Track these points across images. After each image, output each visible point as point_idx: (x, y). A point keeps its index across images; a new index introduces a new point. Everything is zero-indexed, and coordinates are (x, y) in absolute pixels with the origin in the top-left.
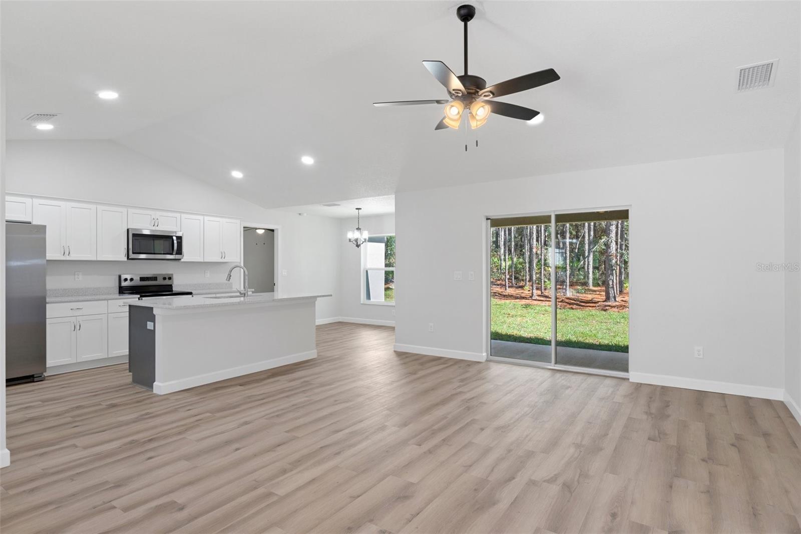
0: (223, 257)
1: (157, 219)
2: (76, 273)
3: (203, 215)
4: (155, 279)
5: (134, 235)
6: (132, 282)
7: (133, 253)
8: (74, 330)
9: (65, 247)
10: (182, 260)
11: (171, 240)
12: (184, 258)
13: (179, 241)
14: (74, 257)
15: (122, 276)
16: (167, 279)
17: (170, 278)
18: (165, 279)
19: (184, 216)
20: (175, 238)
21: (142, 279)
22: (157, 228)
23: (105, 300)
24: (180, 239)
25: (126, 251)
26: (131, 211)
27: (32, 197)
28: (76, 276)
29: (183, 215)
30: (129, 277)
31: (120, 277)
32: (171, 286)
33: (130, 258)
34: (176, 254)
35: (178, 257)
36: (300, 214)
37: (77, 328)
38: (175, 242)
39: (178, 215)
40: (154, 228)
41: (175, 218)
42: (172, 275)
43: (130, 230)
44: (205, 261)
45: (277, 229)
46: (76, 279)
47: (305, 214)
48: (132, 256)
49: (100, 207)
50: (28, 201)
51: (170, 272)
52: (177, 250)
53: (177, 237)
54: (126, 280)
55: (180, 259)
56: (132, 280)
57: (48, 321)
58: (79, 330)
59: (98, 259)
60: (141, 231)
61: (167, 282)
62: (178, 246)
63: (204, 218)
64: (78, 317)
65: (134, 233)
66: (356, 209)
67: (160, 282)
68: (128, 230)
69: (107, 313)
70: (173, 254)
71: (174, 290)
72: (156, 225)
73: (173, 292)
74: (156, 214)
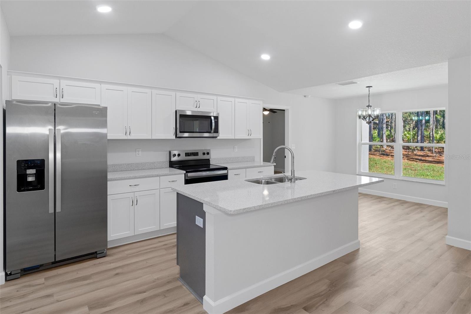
0: (250, 134)
1: (199, 101)
2: (137, 150)
3: (234, 97)
4: (196, 154)
5: (181, 116)
6: (180, 157)
7: (180, 132)
8: (132, 205)
9: (127, 127)
10: (218, 138)
11: (210, 119)
12: (220, 135)
13: (216, 120)
14: (133, 137)
15: (171, 151)
16: (206, 154)
17: (208, 154)
18: (204, 154)
19: (220, 98)
20: (213, 118)
21: (187, 154)
22: (199, 110)
23: (157, 176)
24: (216, 118)
25: (175, 130)
26: (179, 94)
27: (101, 82)
28: (137, 153)
29: (218, 97)
30: (176, 153)
31: (170, 152)
32: (208, 160)
33: (178, 136)
34: (214, 132)
35: (215, 135)
36: (305, 96)
37: (134, 202)
38: (213, 121)
39: (215, 98)
40: (196, 110)
41: (213, 100)
42: (210, 150)
43: (178, 111)
44: (236, 138)
45: (287, 109)
46: (137, 155)
47: (310, 96)
48: (179, 135)
49: (155, 91)
50: (97, 86)
51: (208, 148)
52: (215, 129)
53: (214, 117)
54: (175, 155)
55: (216, 137)
56: (179, 155)
57: (109, 198)
58: (136, 205)
59: (153, 138)
60: (186, 113)
61: (206, 157)
62: (215, 125)
63: (235, 99)
64: (135, 192)
65: (181, 114)
66: (367, 87)
67: (201, 157)
68: (176, 111)
69: (159, 188)
70: (212, 132)
71: (211, 164)
72: (198, 106)
73: (211, 165)
74: (198, 97)
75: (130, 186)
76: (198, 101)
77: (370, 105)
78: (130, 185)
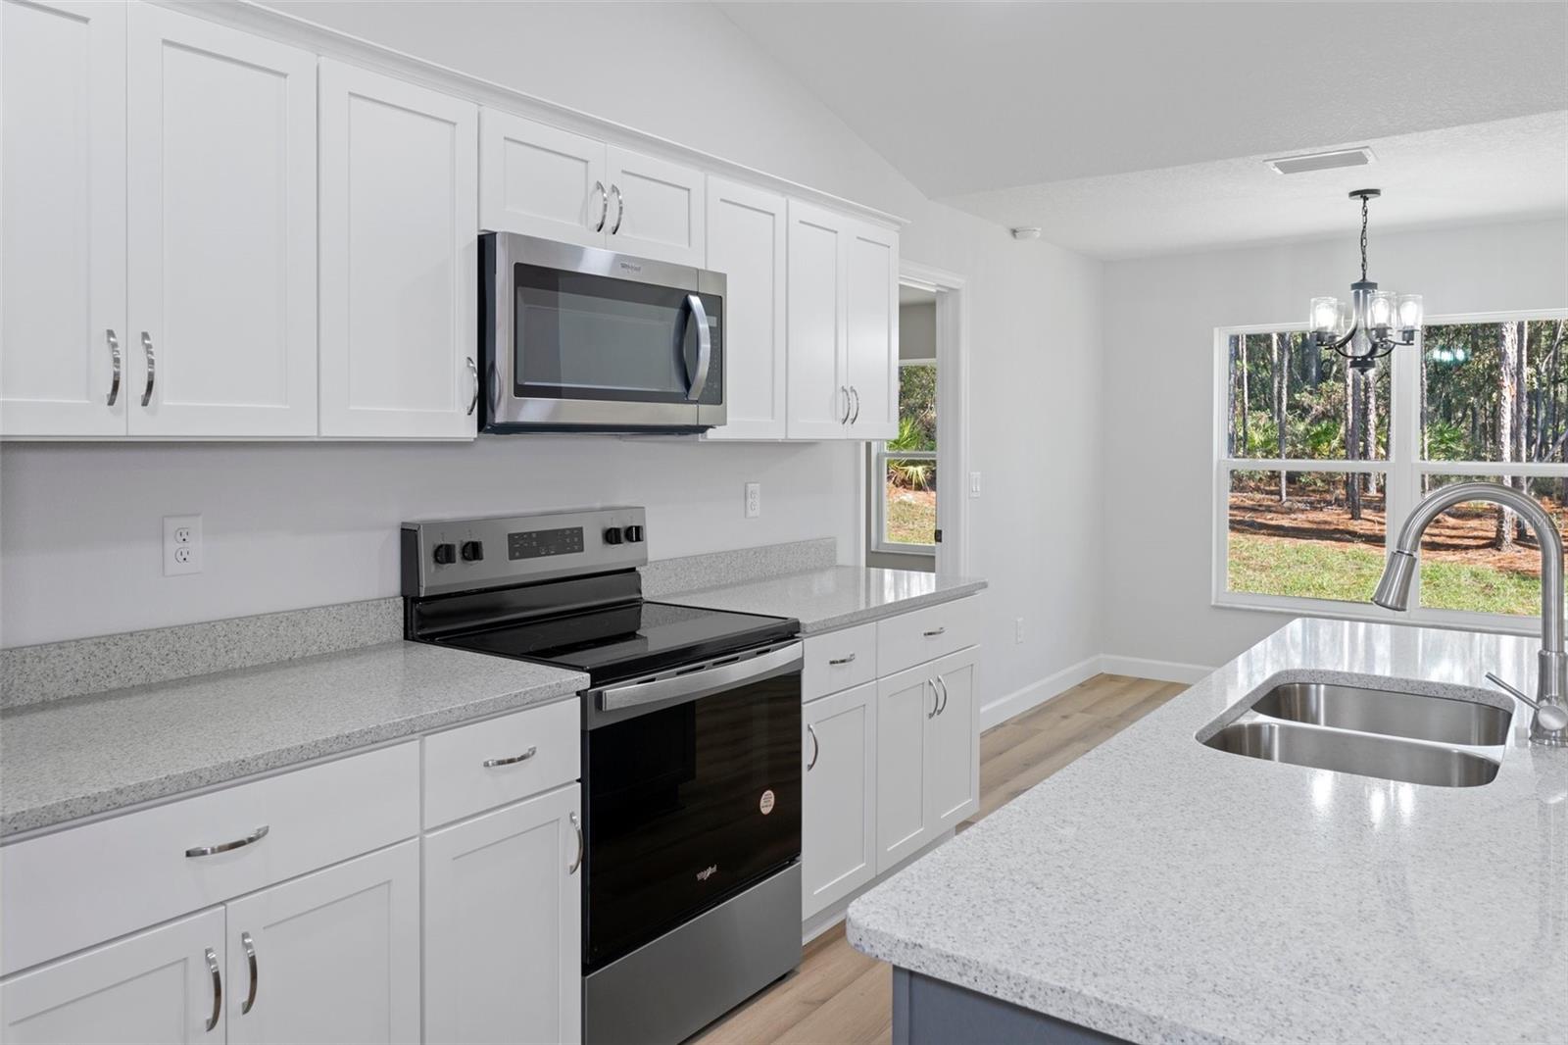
0: (852, 416)
1: (616, 189)
2: (169, 526)
3: (784, 186)
4: (568, 540)
6: (475, 565)
9: (119, 339)
10: (711, 434)
11: (679, 314)
12: (727, 420)
13: (715, 322)
16: (623, 539)
17: (634, 534)
18: (610, 537)
20: (698, 304)
21: (518, 543)
22: (618, 244)
23: (409, 734)
25: (473, 377)
28: (172, 546)
31: (411, 538)
32: (634, 576)
33: (489, 419)
34: (705, 398)
35: (704, 413)
36: (1014, 232)
38: (702, 329)
39: (692, 176)
40: (602, 242)
41: (685, 193)
42: (648, 511)
44: (791, 436)
47: (1040, 233)
49: (338, 71)
51: (640, 501)
52: (707, 375)
53: (706, 298)
54: (445, 554)
55: (702, 429)
56: (471, 552)
58: (247, 1007)
59: (325, 433)
61: (619, 556)
62: (711, 351)
63: (787, 202)
64: (229, 904)
65: (520, 262)
66: (1354, 194)
67: (596, 556)
68: (486, 245)
69: (417, 831)
70: (691, 398)
71: (646, 595)
72: (609, 224)
73: (644, 606)
74: (611, 159)
75: (189, 854)
76: (608, 189)
77: (1370, 279)
78: (190, 847)
